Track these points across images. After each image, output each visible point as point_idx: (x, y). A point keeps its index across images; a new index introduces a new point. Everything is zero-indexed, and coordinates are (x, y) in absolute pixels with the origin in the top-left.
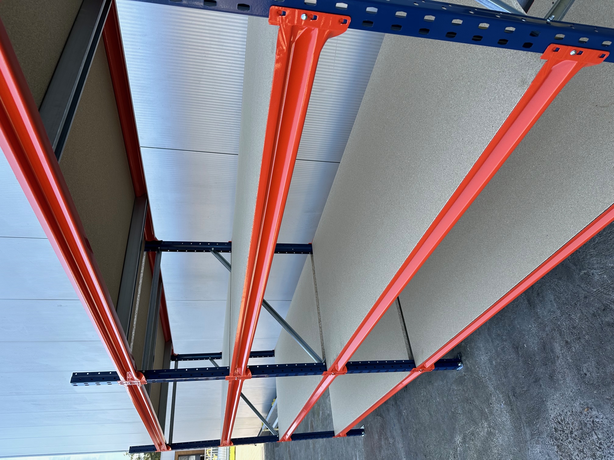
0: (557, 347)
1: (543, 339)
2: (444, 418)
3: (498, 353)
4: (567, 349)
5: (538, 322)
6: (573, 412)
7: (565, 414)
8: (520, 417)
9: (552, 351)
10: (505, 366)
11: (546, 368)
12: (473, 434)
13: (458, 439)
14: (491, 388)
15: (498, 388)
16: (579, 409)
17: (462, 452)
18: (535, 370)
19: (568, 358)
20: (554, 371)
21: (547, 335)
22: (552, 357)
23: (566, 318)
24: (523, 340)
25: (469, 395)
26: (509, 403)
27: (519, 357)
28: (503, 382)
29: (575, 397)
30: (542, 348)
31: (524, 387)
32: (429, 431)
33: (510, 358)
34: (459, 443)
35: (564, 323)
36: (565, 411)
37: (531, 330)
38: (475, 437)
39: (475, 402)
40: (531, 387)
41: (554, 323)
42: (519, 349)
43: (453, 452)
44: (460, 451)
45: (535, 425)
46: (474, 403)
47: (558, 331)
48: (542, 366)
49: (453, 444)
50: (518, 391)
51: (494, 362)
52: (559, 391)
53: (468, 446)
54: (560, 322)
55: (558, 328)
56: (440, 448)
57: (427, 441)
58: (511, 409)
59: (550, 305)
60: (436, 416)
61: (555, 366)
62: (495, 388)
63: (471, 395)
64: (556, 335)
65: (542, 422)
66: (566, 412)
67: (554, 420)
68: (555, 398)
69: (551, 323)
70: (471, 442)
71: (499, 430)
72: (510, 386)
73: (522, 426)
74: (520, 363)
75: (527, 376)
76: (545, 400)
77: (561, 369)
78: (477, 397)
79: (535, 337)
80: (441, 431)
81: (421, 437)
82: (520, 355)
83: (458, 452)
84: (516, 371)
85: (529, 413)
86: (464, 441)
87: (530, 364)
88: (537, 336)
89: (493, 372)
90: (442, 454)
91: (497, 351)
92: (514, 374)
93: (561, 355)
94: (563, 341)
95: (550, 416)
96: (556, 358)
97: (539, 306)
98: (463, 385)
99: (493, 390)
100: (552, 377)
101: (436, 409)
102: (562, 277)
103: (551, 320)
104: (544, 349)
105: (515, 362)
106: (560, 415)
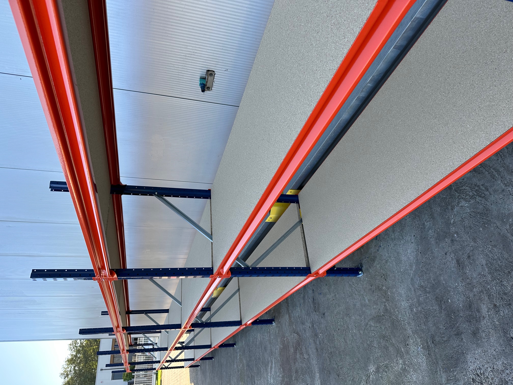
0: (484, 309)
1: (469, 298)
2: (360, 348)
3: (420, 302)
4: (495, 311)
5: (466, 282)
6: (494, 369)
7: (485, 369)
8: (437, 363)
9: (478, 311)
10: (426, 314)
11: (470, 325)
12: (386, 366)
13: (372, 368)
14: (409, 332)
15: (417, 333)
16: (500, 368)
17: (375, 379)
18: (458, 325)
19: (495, 320)
20: (478, 329)
21: (474, 295)
22: (478, 316)
23: (497, 283)
24: (448, 295)
25: (386, 333)
26: (427, 348)
27: (442, 309)
28: (422, 328)
29: (498, 356)
30: (468, 306)
31: (444, 337)
32: (344, 356)
33: (432, 308)
34: (372, 372)
35: (494, 288)
36: (486, 366)
37: (458, 288)
38: (389, 370)
39: (392, 340)
40: (451, 338)
41: (483, 286)
42: (443, 302)
43: (365, 378)
44: (373, 378)
45: (452, 372)
46: (390, 341)
47: (487, 293)
48: (465, 322)
49: (366, 371)
50: (437, 339)
51: (415, 309)
52: (481, 347)
53: (381, 376)
54: (490, 286)
55: (487, 291)
56: (353, 372)
57: (341, 364)
58: (428, 354)
59: (481, 269)
60: (351, 344)
61: (480, 324)
62: (414, 332)
63: (389, 333)
64: (485, 297)
65: (460, 371)
66: (487, 368)
67: (473, 372)
68: (476, 353)
69: (480, 285)
70: (385, 373)
71: (413, 369)
72: (429, 333)
73: (438, 370)
74: (443, 316)
75: (448, 328)
76: (465, 353)
77: (485, 328)
78: (395, 336)
79: (461, 295)
80: (355, 358)
81: (335, 359)
82: (443, 308)
83: (371, 379)
84: (437, 322)
85: (447, 361)
86: (377, 370)
87: (453, 318)
88: (464, 294)
89: (413, 318)
90: (354, 377)
91: (418, 300)
92: (435, 323)
93: (487, 316)
94: (491, 304)
95: (469, 367)
96: (482, 318)
97: (469, 267)
98: (381, 323)
99: (411, 333)
100: (475, 334)
101: (352, 339)
102: (497, 245)
103: (480, 282)
104: (470, 307)
105: (437, 313)
106: (480, 369)
